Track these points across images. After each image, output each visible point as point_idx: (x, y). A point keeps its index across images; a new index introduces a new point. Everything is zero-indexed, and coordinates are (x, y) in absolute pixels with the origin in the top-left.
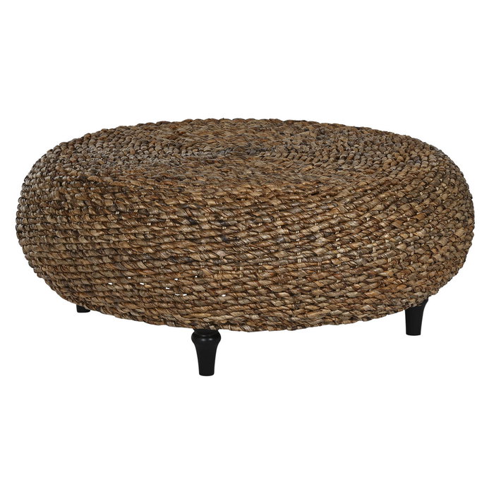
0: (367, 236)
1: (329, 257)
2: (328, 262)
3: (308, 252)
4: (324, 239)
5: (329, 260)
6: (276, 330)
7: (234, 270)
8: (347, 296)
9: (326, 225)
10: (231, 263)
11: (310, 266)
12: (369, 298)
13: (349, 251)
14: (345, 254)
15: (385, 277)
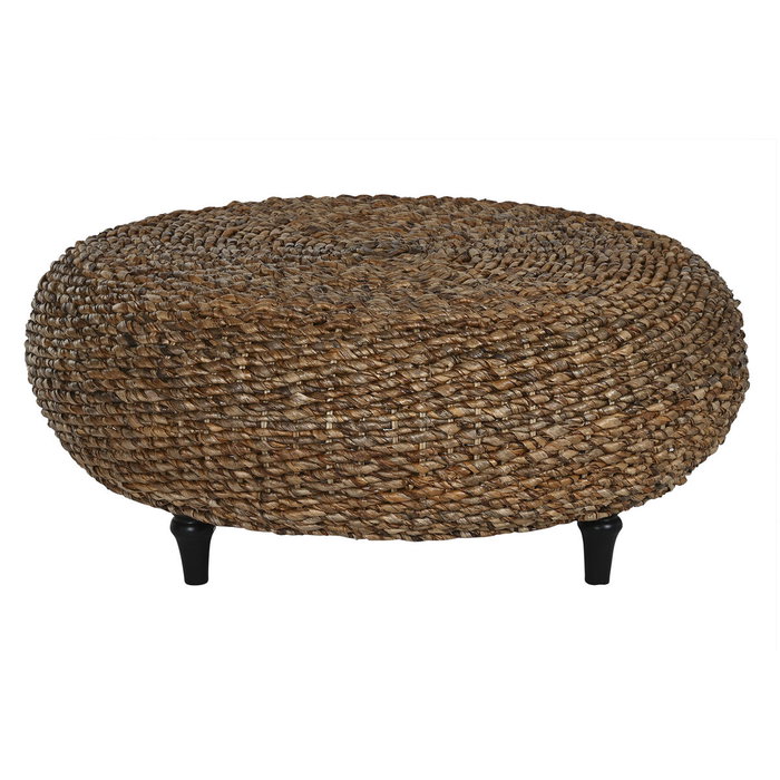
0: (382, 402)
1: (310, 426)
2: (309, 434)
3: (277, 413)
4: (304, 397)
5: (311, 431)
6: (257, 530)
7: (169, 425)
8: (346, 494)
9: (311, 375)
10: (166, 413)
11: (279, 436)
12: (388, 503)
13: (346, 422)
14: (338, 426)
15: (416, 474)
